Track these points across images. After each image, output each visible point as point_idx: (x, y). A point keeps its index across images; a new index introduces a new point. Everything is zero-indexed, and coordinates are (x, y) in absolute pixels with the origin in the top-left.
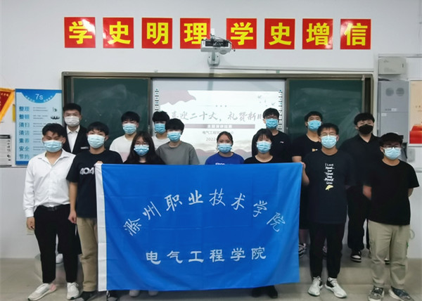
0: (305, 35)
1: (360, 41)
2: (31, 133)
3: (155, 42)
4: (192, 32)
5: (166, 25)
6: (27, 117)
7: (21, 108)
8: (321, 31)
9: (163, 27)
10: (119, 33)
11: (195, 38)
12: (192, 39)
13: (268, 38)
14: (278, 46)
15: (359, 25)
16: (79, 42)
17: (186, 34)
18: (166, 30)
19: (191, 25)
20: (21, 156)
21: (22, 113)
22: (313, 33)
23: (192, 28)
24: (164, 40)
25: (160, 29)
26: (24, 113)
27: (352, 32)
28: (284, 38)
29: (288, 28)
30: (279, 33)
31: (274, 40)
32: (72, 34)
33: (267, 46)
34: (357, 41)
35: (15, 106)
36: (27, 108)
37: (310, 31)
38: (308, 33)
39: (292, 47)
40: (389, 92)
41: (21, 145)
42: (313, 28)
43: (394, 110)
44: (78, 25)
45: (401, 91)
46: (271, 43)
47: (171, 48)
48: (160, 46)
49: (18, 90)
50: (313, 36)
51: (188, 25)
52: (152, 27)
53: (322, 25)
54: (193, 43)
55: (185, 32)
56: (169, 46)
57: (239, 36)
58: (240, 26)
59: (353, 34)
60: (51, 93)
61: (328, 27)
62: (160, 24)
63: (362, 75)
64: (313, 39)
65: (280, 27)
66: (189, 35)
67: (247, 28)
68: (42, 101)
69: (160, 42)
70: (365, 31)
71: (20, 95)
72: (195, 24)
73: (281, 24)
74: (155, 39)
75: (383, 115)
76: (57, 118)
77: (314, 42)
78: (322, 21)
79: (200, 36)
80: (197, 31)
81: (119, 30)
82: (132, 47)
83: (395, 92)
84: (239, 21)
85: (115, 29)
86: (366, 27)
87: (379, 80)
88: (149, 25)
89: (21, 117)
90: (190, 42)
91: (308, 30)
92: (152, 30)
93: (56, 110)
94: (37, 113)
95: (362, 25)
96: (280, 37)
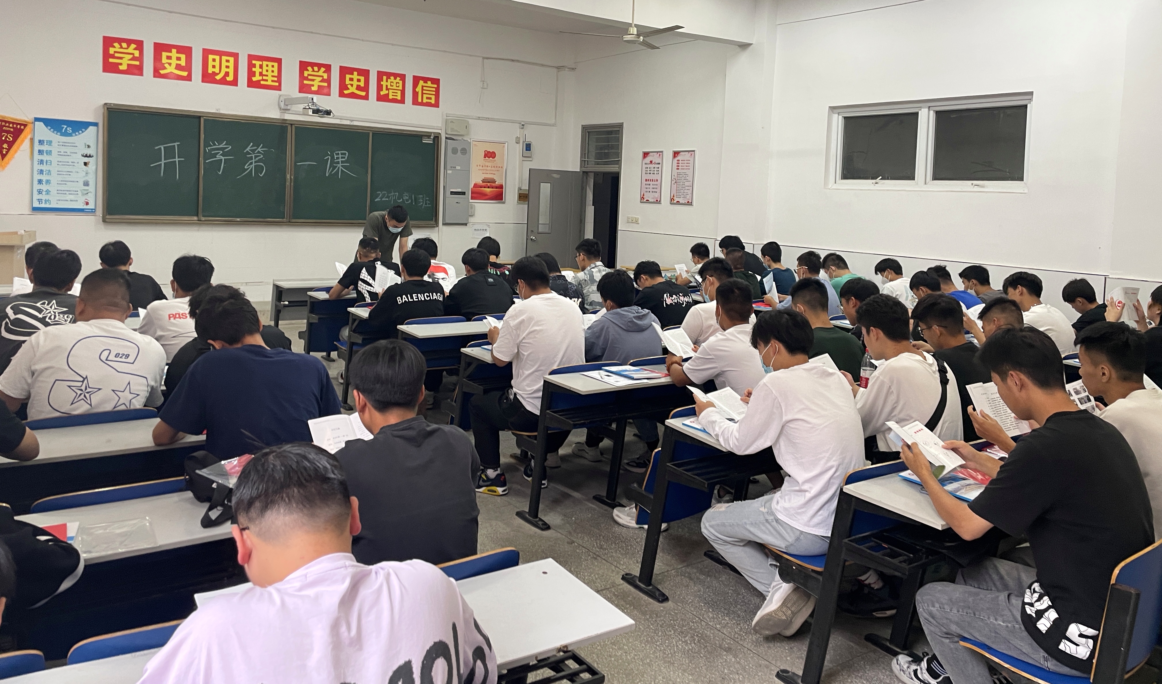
0: (380, 88)
1: (430, 98)
2: (54, 173)
3: (218, 77)
4: (261, 70)
5: (232, 59)
6: (49, 153)
7: (41, 142)
8: (394, 84)
9: (228, 61)
10: (174, 62)
11: (264, 78)
12: (260, 78)
13: (343, 86)
14: (353, 96)
15: (429, 83)
16: (121, 68)
17: (255, 72)
18: (231, 64)
19: (261, 63)
20: (40, 201)
21: (42, 148)
22: (387, 86)
23: (261, 67)
24: (228, 76)
25: (224, 64)
26: (45, 148)
27: (423, 90)
28: (359, 88)
29: (362, 78)
30: (354, 82)
31: (348, 89)
32: (113, 56)
33: (342, 95)
34: (427, 98)
35: (32, 140)
36: (50, 143)
37: (384, 83)
38: (382, 85)
39: (366, 98)
40: (455, 151)
41: (40, 187)
42: (387, 81)
43: (458, 168)
44: (121, 47)
45: (464, 151)
46: (346, 92)
47: (236, 85)
48: (223, 81)
49: (37, 119)
50: (387, 89)
51: (258, 63)
52: (214, 60)
53: (395, 79)
54: (262, 82)
55: (254, 69)
56: (235, 83)
57: (313, 80)
58: (313, 71)
59: (424, 92)
60: (84, 125)
61: (401, 82)
62: (224, 58)
63: (431, 133)
64: (387, 92)
65: (355, 76)
66: (257, 74)
67: (321, 73)
68: (70, 135)
69: (224, 78)
70: (434, 89)
71: (39, 125)
72: (265, 63)
73: (355, 73)
74: (218, 74)
75: (449, 172)
76: (90, 156)
77: (388, 94)
78: (395, 75)
79: (270, 76)
80: (267, 71)
81: (174, 58)
82: (190, 80)
83: (459, 151)
84: (313, 65)
85: (169, 58)
86: (436, 86)
87: (446, 138)
88: (211, 57)
89: (40, 152)
90: (259, 81)
91: (382, 83)
92: (214, 63)
93: (89, 147)
94: (63, 149)
95: (432, 83)
96: (355, 86)
